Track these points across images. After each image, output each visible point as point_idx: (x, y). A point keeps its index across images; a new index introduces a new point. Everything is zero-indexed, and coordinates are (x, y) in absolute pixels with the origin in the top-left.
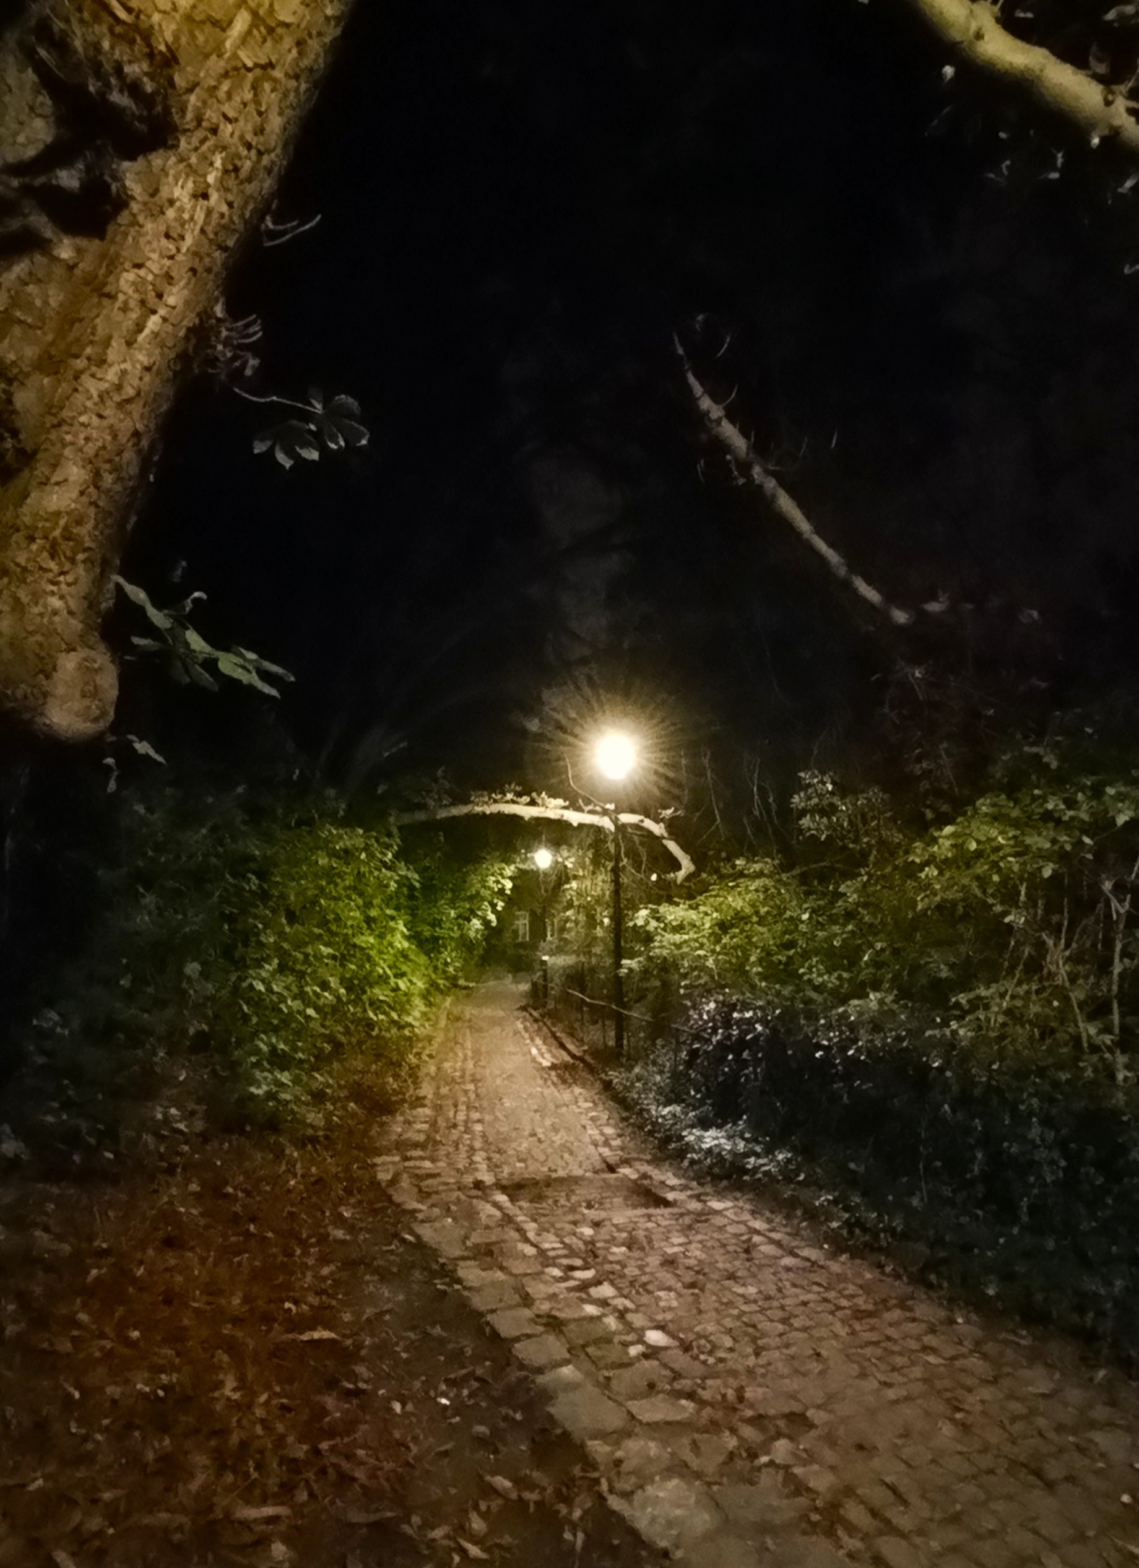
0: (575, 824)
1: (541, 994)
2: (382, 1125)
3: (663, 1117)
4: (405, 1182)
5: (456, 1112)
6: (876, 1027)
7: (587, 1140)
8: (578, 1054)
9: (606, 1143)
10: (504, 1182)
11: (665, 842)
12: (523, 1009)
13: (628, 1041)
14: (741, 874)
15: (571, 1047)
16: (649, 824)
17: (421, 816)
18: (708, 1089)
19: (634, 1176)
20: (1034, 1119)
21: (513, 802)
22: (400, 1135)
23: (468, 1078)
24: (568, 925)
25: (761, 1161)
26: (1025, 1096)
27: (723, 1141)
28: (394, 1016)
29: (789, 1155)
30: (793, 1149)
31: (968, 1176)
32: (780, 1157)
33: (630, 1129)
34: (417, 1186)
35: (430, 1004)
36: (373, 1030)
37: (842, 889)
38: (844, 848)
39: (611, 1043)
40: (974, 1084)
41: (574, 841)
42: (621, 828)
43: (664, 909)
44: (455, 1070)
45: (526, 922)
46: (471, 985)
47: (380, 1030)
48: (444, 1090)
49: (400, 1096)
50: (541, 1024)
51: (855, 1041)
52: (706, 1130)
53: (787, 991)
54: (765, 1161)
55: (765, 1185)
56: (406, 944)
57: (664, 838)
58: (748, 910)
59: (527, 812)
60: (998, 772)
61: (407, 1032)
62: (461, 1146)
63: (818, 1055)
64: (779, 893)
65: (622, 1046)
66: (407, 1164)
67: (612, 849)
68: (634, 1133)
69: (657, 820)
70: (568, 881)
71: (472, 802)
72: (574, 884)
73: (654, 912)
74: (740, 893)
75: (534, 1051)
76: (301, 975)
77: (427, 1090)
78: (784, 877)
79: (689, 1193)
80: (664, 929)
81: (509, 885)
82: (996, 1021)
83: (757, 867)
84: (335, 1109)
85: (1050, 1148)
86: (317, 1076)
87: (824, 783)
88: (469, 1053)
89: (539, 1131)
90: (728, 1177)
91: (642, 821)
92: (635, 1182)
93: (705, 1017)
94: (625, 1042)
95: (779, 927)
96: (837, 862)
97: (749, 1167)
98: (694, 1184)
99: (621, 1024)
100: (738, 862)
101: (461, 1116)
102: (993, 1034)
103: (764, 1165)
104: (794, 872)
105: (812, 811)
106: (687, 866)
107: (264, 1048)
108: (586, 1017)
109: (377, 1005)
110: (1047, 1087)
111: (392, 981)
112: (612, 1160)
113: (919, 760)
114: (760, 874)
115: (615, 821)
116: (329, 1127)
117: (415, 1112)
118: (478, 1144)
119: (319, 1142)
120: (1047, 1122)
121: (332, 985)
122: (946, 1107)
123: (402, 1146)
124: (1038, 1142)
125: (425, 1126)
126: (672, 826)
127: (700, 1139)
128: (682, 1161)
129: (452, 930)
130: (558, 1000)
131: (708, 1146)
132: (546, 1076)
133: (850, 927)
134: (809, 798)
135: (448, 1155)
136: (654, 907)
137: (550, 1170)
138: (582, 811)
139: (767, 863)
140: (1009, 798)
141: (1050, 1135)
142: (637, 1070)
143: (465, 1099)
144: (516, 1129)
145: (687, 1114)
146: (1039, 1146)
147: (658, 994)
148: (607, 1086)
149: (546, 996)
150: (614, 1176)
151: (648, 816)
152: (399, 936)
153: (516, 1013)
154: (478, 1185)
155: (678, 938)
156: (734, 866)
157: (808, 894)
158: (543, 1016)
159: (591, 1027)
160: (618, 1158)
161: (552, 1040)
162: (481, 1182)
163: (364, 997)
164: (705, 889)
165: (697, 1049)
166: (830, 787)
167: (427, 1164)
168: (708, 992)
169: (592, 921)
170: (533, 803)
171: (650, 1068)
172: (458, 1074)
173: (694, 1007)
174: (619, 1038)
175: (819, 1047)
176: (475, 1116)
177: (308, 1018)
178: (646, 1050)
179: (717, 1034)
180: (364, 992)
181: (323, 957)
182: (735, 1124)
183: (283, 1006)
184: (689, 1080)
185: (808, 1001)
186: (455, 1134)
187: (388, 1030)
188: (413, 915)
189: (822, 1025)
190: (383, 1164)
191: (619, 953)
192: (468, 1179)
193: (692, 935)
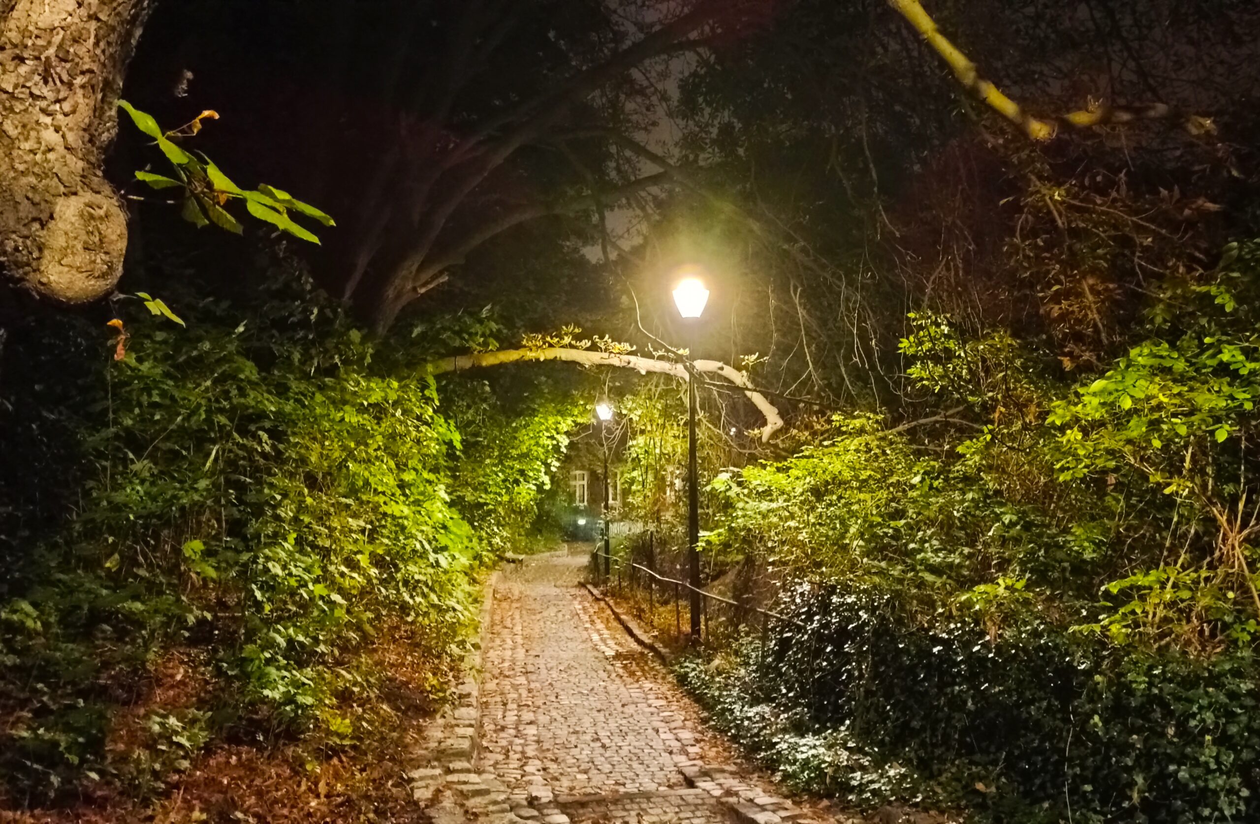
0: (643, 372)
1: (602, 568)
2: (420, 730)
3: (749, 719)
4: (448, 802)
5: (505, 712)
6: (1008, 618)
7: (659, 746)
8: (647, 641)
9: (684, 751)
10: (562, 799)
11: (748, 393)
12: (582, 585)
13: (706, 625)
14: (839, 432)
15: (637, 631)
16: (729, 372)
17: (464, 363)
18: (802, 685)
19: (717, 792)
20: (1208, 738)
21: (571, 346)
22: (440, 742)
23: (518, 669)
24: (634, 488)
25: (868, 777)
26: (1195, 709)
27: (822, 750)
28: (433, 597)
29: (903, 770)
30: (907, 763)
31: (1126, 804)
32: (892, 773)
33: (710, 734)
34: (462, 805)
35: (474, 581)
36: (408, 615)
37: (960, 449)
38: (962, 401)
39: (687, 628)
40: (1131, 693)
41: (643, 391)
42: (697, 378)
43: (750, 473)
44: (503, 661)
45: (585, 482)
46: (521, 557)
47: (417, 615)
48: (491, 686)
49: (441, 694)
50: (602, 604)
51: (982, 634)
52: (802, 736)
53: (896, 571)
54: (874, 776)
55: (874, 808)
56: (448, 513)
57: (747, 389)
58: (847, 475)
59: (588, 358)
60: (1159, 316)
61: (448, 617)
62: (511, 754)
63: (935, 650)
64: (884, 453)
65: (698, 632)
66: (450, 778)
67: (687, 401)
68: (715, 737)
69: (739, 368)
70: (634, 437)
71: (525, 346)
72: (641, 440)
73: (736, 475)
74: (837, 455)
75: (595, 637)
76: (325, 553)
77: (471, 686)
78: (891, 434)
79: (784, 814)
80: (748, 496)
81: (564, 441)
82: (1154, 615)
83: (858, 423)
84: (364, 711)
85: (1228, 774)
86: (343, 672)
87: (938, 325)
88: (519, 639)
89: (602, 734)
90: (830, 796)
91: (722, 369)
92: (718, 798)
93: (798, 600)
94: (703, 627)
95: (883, 495)
96: (952, 416)
97: (855, 783)
98: (788, 803)
99: (697, 605)
100: (834, 418)
101: (511, 718)
102: (1152, 631)
103: (872, 782)
104: (900, 428)
105: (924, 359)
106: (774, 420)
107: (281, 641)
108: (656, 596)
109: (411, 585)
110: (1223, 698)
111: (432, 557)
112: (690, 771)
113: (1056, 298)
114: (861, 431)
115: (690, 369)
116: (358, 735)
117: (457, 713)
118: (531, 751)
119: (345, 752)
120: (1223, 741)
121: (362, 564)
122: (1096, 718)
123: (442, 755)
124: (1213, 766)
125: (470, 731)
126: (755, 373)
127: (794, 747)
128: (773, 774)
129: (500, 495)
130: (621, 576)
131: (804, 756)
132: (609, 667)
133: (970, 496)
134: (921, 343)
135: (495, 765)
136: (736, 470)
137: (617, 783)
138: (651, 357)
139: (869, 418)
140: (1173, 346)
141: (1229, 758)
142: (717, 662)
143: (515, 696)
144: (576, 732)
145: (778, 716)
146: (1214, 771)
147: (740, 572)
148: (682, 680)
149: (607, 571)
150: (692, 791)
151: (727, 363)
152: (439, 504)
153: (573, 591)
154: (532, 802)
155: (764, 506)
156: (829, 421)
157: (918, 454)
158: (605, 594)
159: (661, 609)
160: (696, 769)
161: (615, 624)
162: (536, 798)
163: (399, 576)
164: (795, 449)
165: (791, 638)
166: (946, 329)
167: (473, 778)
168: (800, 572)
169: (661, 484)
170: (594, 348)
171: (732, 658)
172: (506, 664)
173: (784, 587)
174: (695, 623)
175: (936, 640)
176: (527, 716)
177: (332, 604)
178: (729, 636)
179: (812, 622)
180: (398, 570)
181: (351, 531)
182: (836, 730)
183: (302, 591)
184: (781, 675)
185: (921, 584)
186: (504, 740)
187: (426, 614)
188: (454, 477)
189: (941, 614)
190: (422, 778)
191: (694, 524)
192: (520, 796)
193: (781, 503)
